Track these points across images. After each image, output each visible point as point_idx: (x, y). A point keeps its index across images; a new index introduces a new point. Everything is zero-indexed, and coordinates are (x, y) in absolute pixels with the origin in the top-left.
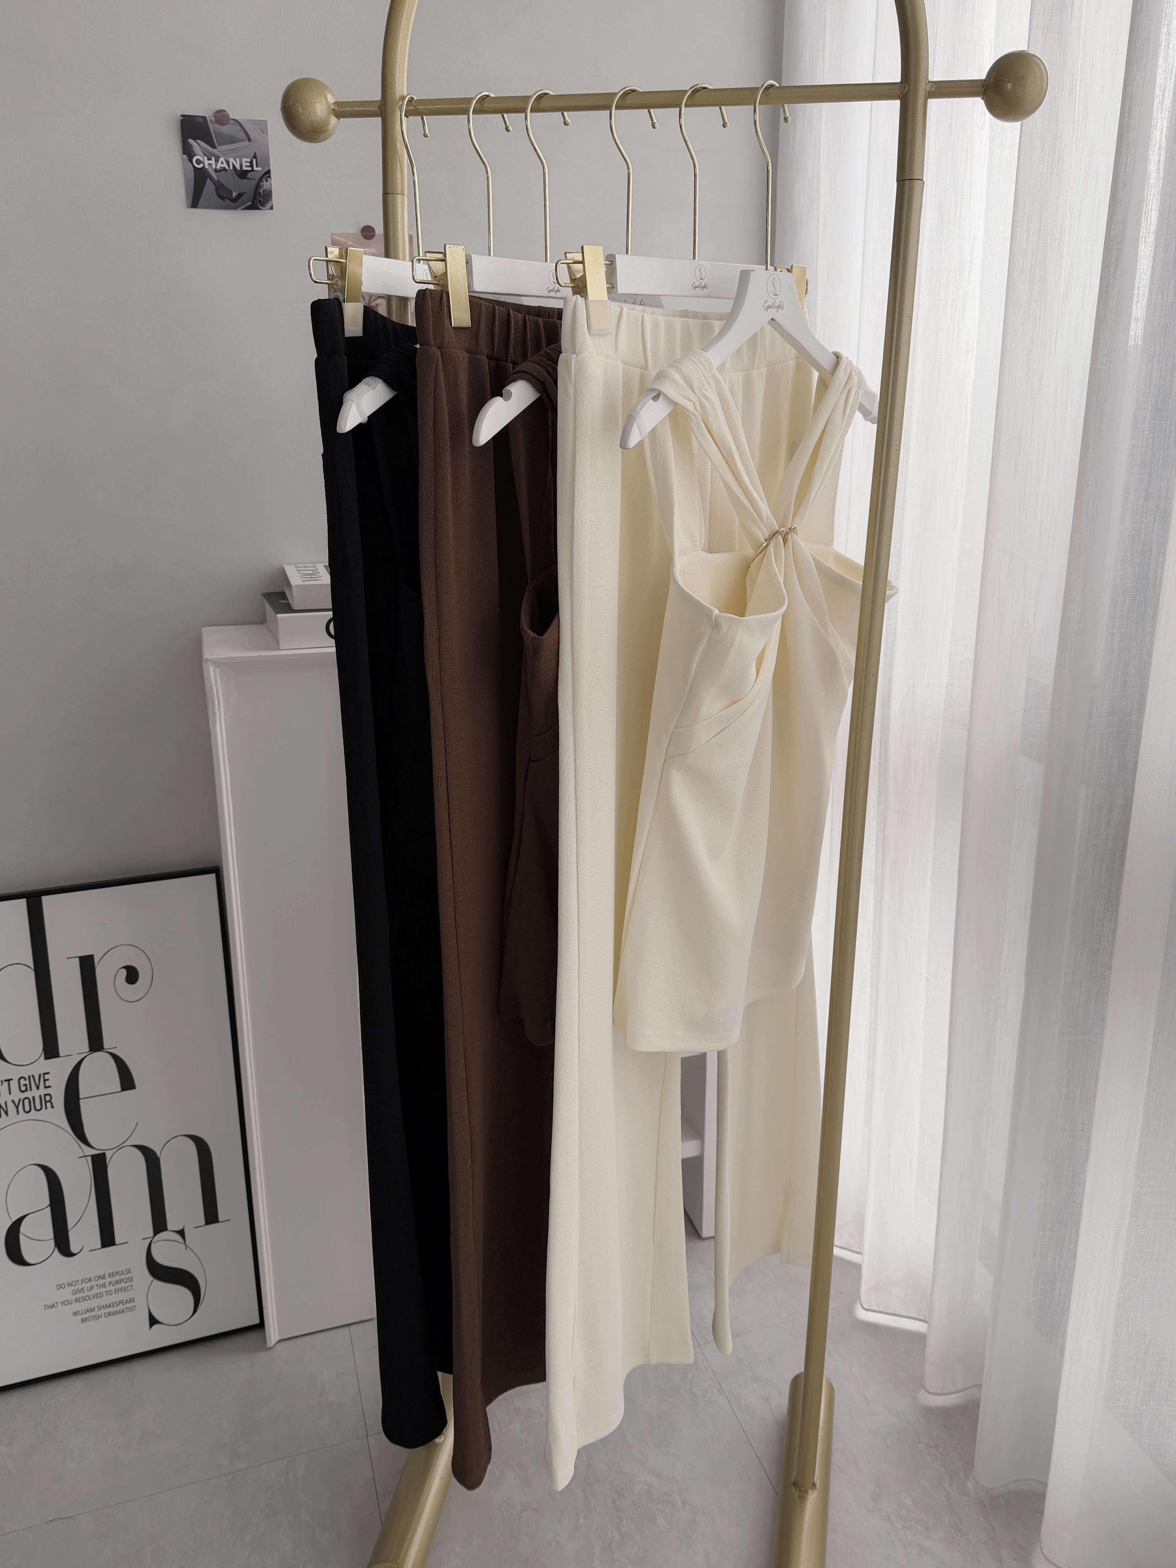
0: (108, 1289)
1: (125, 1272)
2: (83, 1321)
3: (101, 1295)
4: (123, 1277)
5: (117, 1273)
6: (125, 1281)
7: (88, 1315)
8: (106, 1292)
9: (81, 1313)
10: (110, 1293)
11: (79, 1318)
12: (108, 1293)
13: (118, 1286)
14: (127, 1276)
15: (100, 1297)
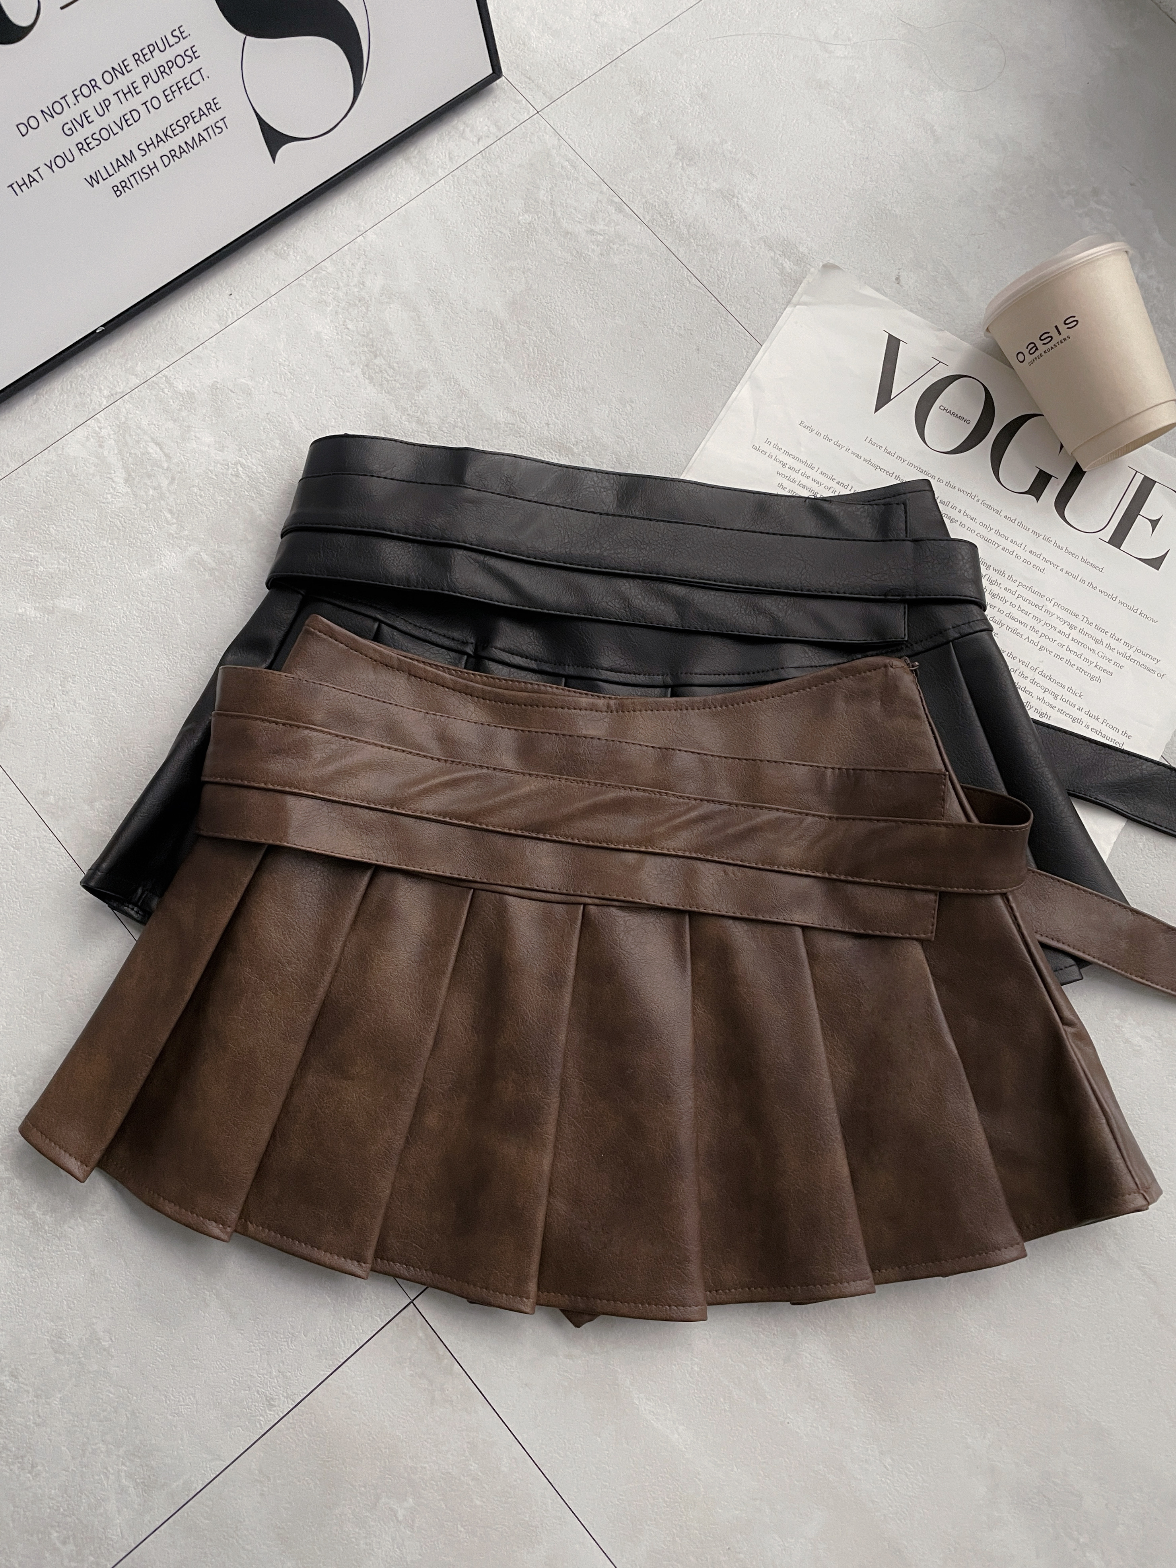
0: (146, 95)
1: (172, 40)
2: (118, 190)
3: (136, 116)
4: (170, 54)
5: (153, 47)
6: (180, 61)
7: (124, 173)
8: (145, 103)
9: (105, 175)
10: (155, 101)
11: (105, 187)
12: (148, 104)
13: (167, 81)
14: (179, 49)
15: (135, 122)
